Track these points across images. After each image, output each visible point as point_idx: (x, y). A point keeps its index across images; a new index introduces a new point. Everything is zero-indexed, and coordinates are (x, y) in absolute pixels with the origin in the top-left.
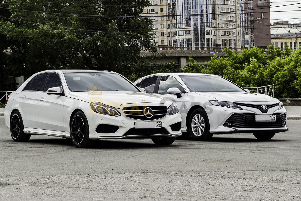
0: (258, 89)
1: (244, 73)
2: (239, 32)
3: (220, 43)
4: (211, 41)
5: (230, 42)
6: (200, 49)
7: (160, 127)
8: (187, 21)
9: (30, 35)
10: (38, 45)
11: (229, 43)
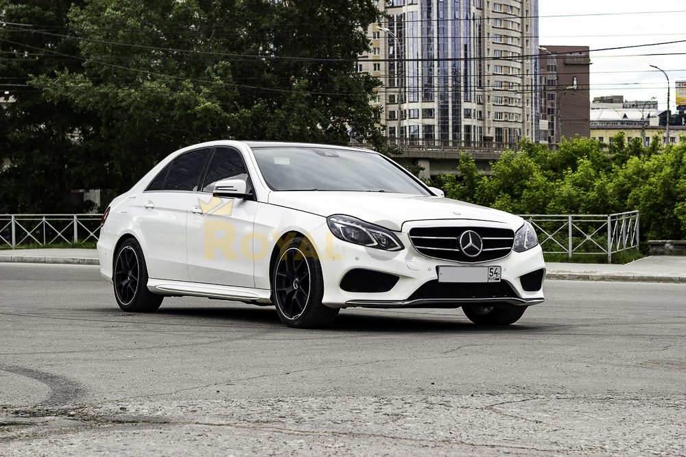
0: (609, 218)
1: (566, 188)
2: (528, 115)
3: (490, 135)
4: (473, 130)
5: (510, 134)
6: (451, 144)
7: (498, 279)
8: (426, 90)
9: (123, 100)
10: (139, 121)
11: (508, 135)
